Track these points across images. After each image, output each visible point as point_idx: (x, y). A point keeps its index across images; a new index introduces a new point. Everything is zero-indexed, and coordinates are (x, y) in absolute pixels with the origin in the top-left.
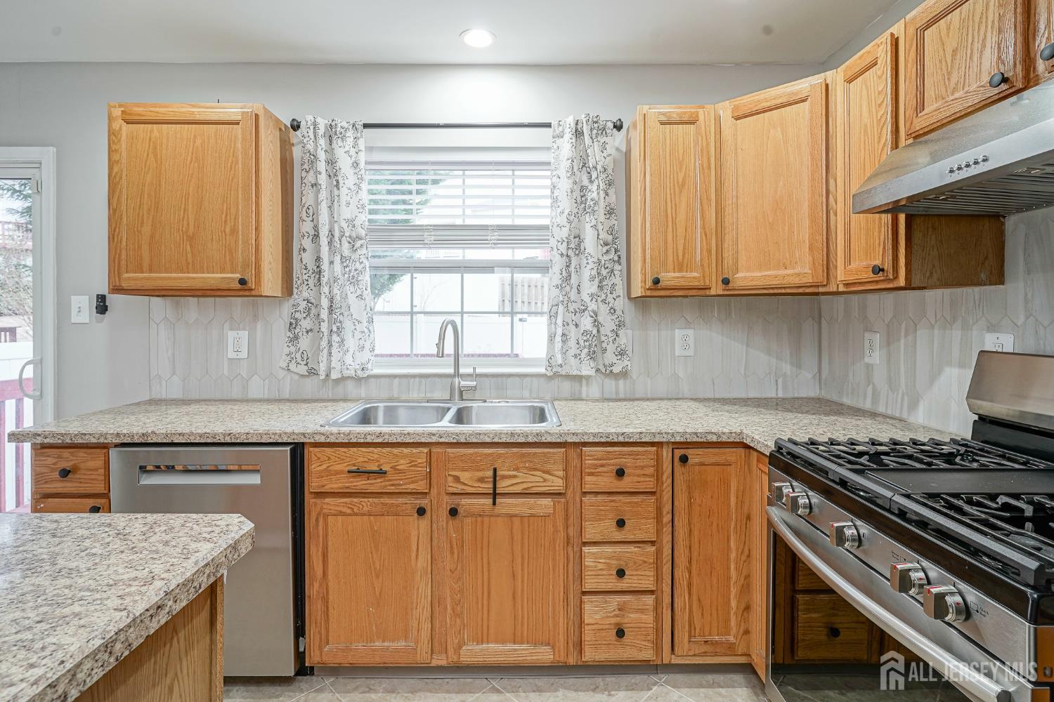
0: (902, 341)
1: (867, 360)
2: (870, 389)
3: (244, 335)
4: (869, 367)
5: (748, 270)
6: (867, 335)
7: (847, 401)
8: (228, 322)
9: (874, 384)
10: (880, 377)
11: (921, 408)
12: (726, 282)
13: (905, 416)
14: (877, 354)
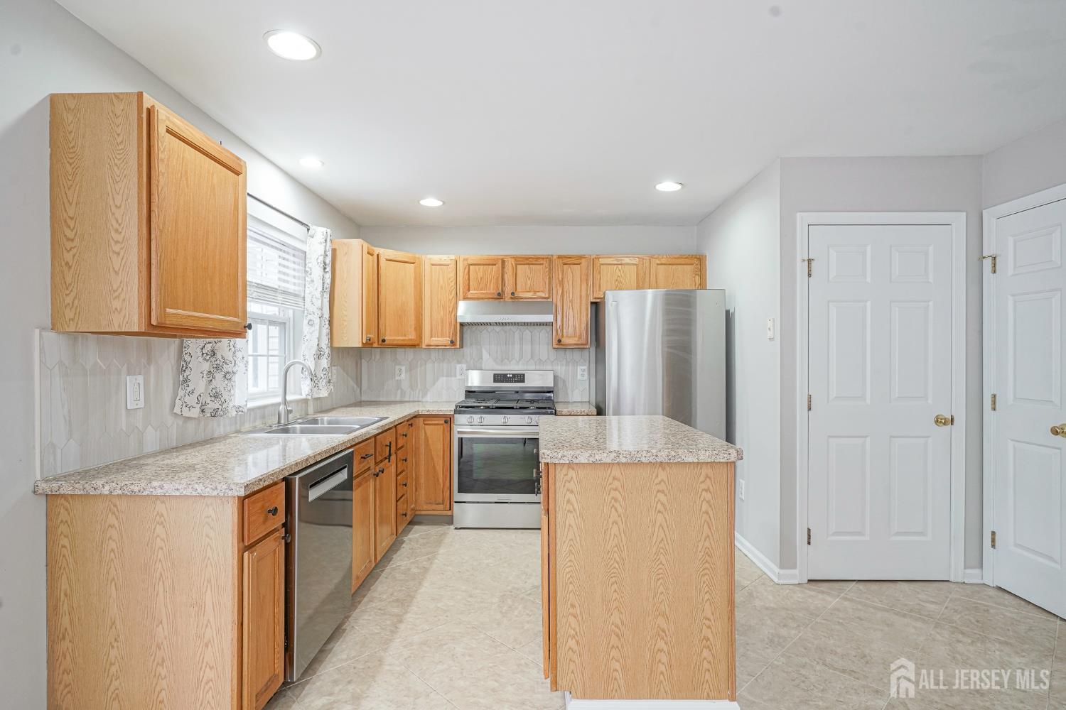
0: (419, 369)
1: (397, 378)
2: (399, 391)
3: (140, 379)
4: (399, 382)
5: (390, 336)
6: (397, 367)
7: (381, 399)
8: (126, 365)
9: (401, 389)
10: (405, 385)
11: (429, 395)
12: (384, 341)
13: (420, 399)
14: (403, 376)
